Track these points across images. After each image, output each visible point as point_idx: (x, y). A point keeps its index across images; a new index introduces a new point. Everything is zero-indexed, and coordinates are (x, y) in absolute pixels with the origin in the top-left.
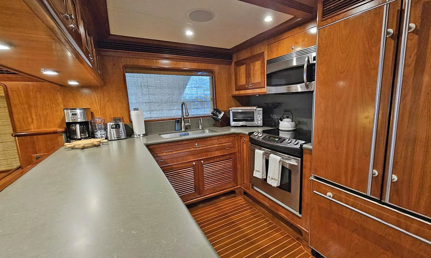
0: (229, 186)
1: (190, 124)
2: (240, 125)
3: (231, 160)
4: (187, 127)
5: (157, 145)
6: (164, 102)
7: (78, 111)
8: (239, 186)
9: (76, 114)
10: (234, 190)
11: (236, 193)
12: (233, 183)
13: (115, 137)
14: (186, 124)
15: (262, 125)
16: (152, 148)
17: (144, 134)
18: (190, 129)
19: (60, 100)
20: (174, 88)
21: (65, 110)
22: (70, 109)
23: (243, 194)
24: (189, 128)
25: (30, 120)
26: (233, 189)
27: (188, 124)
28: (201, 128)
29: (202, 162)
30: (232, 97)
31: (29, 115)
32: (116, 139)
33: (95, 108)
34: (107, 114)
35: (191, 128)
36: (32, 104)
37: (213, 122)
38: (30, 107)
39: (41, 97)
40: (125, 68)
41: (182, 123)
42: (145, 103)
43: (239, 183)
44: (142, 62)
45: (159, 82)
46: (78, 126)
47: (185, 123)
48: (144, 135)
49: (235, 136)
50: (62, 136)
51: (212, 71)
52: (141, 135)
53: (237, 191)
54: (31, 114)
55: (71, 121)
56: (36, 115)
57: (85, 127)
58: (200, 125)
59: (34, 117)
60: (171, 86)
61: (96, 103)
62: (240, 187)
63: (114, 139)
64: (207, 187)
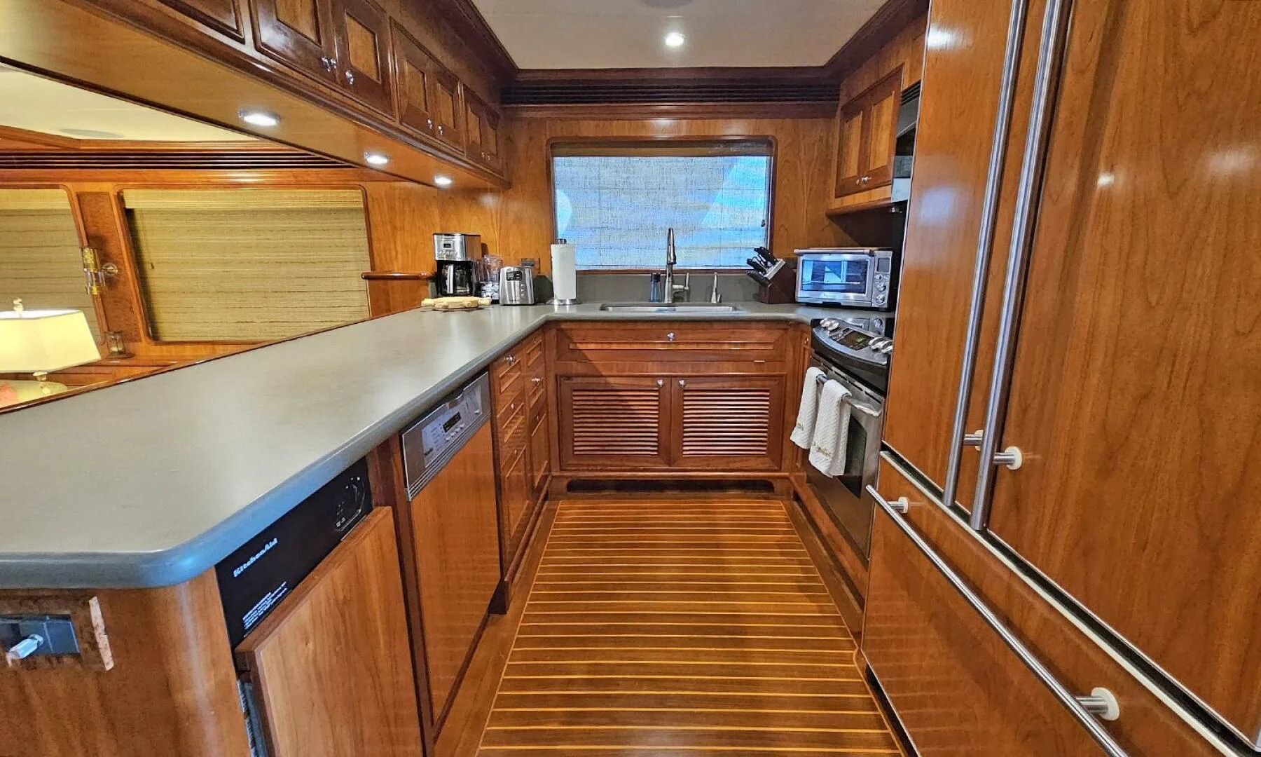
0: (753, 463)
1: (687, 288)
2: (821, 302)
3: (768, 394)
4: (680, 295)
5: (577, 323)
6: (633, 228)
7: (457, 240)
8: (787, 474)
9: (450, 245)
10: (770, 480)
11: (775, 490)
12: (767, 459)
13: (518, 298)
14: (675, 287)
15: (886, 306)
16: (567, 329)
17: (572, 300)
18: (689, 301)
19: (437, 219)
20: (661, 191)
21: (435, 236)
22: (445, 235)
23: (792, 497)
24: (685, 299)
25: (393, 253)
26: (769, 477)
27: (681, 287)
28: (715, 302)
29: (682, 382)
30: (825, 218)
31: (392, 246)
32: (518, 303)
33: (490, 235)
34: (511, 249)
35: (691, 299)
36: (398, 224)
37: (754, 288)
38: (394, 228)
39: (410, 211)
40: (553, 146)
41: (667, 283)
42: (591, 228)
43: (785, 464)
44: (589, 128)
45: (625, 176)
46: (451, 268)
47: (673, 283)
48: (574, 302)
49: (785, 329)
50: (427, 285)
51: (770, 138)
52: (568, 302)
53: (777, 485)
54: (395, 242)
55: (445, 259)
56: (402, 246)
57: (465, 273)
58: (714, 293)
59: (399, 248)
60: (655, 186)
61: (493, 225)
62: (786, 478)
63: (509, 303)
64: (688, 450)
